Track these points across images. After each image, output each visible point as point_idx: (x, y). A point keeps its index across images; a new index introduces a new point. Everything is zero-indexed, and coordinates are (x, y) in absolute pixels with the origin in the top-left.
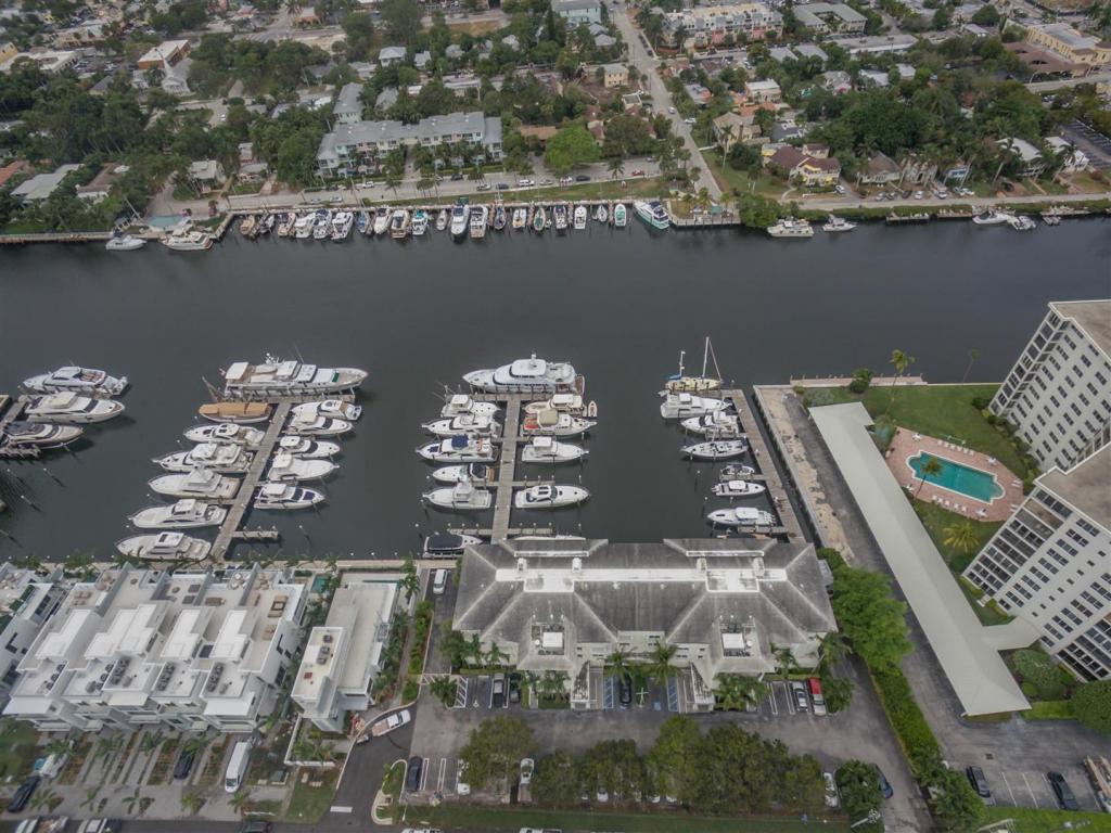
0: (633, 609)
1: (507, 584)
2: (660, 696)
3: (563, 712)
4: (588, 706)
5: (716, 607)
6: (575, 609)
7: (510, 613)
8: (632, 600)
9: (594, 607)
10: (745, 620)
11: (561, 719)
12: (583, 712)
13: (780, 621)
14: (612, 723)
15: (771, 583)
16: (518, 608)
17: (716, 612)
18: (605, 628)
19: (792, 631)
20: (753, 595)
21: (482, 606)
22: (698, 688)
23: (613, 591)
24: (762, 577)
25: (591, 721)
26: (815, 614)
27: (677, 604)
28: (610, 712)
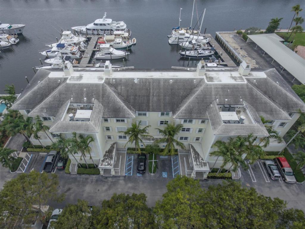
0: (148, 96)
1: (56, 80)
2: (167, 168)
3: (94, 177)
4: (113, 173)
5: (213, 93)
6: (103, 95)
7: (54, 97)
8: (148, 90)
9: (119, 94)
10: (237, 102)
11: (92, 182)
12: (109, 177)
13: (266, 103)
14: (130, 185)
15: (255, 79)
16: (60, 93)
17: (213, 97)
18: (125, 107)
19: (276, 111)
20: (242, 85)
21: (35, 93)
22: (196, 160)
23: (133, 84)
24: (247, 76)
25: (114, 184)
26: (292, 100)
27: (182, 93)
28: (129, 177)
